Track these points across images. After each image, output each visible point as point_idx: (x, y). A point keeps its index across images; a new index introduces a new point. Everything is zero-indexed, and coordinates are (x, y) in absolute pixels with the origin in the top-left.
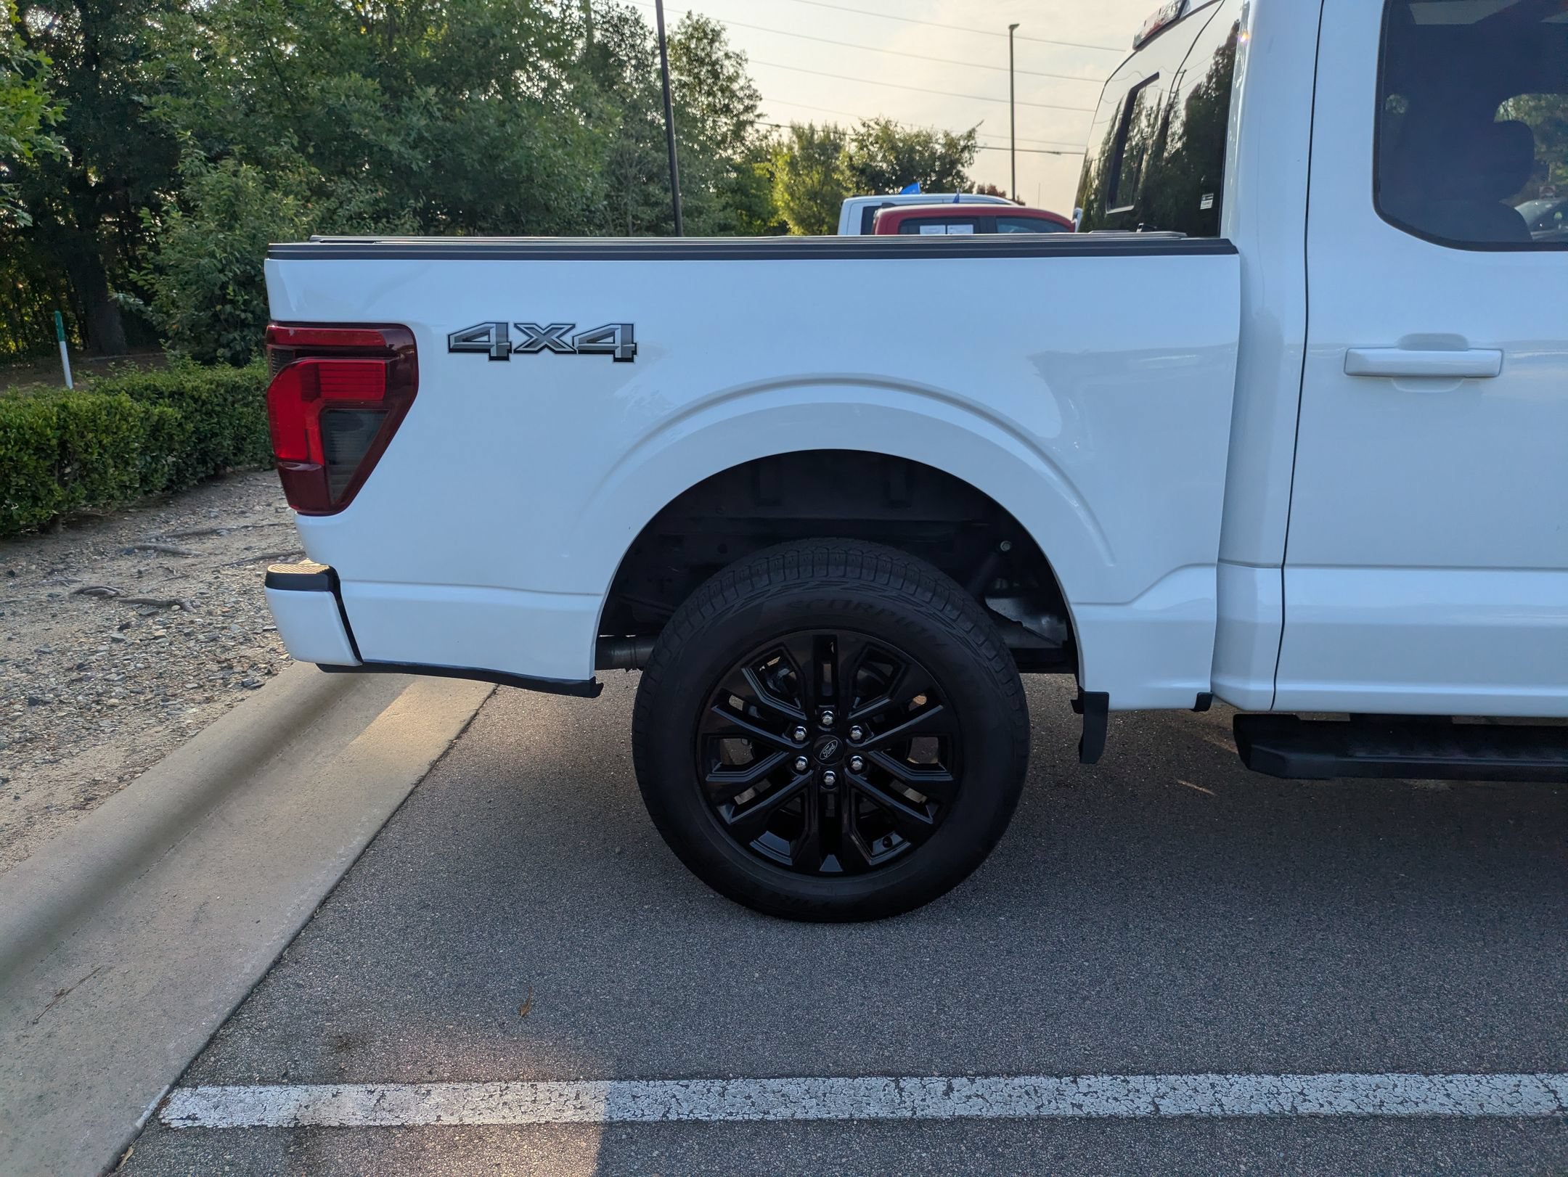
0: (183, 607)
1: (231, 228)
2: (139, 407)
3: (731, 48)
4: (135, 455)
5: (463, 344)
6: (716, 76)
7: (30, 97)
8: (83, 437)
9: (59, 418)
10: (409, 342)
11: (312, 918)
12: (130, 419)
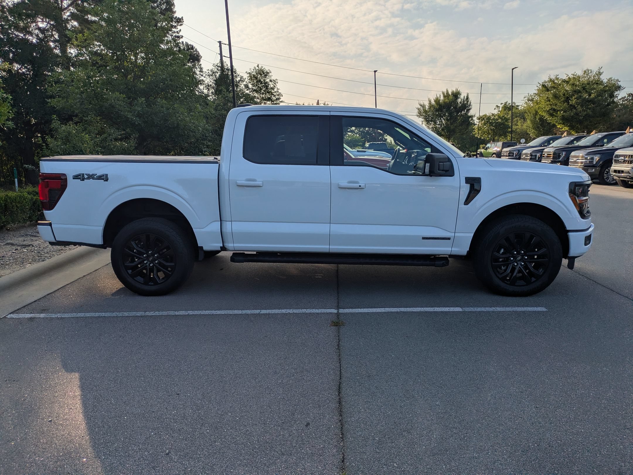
0: (33, 246)
1: (66, 144)
2: (29, 196)
3: (273, 78)
4: (27, 210)
5: (76, 177)
6: (267, 87)
7: (5, 110)
8: (11, 204)
9: (5, 198)
10: (66, 177)
11: (45, 296)
12: (26, 200)
